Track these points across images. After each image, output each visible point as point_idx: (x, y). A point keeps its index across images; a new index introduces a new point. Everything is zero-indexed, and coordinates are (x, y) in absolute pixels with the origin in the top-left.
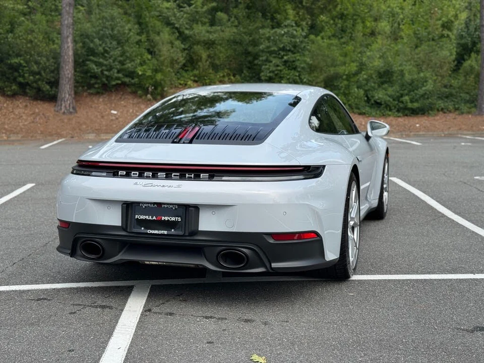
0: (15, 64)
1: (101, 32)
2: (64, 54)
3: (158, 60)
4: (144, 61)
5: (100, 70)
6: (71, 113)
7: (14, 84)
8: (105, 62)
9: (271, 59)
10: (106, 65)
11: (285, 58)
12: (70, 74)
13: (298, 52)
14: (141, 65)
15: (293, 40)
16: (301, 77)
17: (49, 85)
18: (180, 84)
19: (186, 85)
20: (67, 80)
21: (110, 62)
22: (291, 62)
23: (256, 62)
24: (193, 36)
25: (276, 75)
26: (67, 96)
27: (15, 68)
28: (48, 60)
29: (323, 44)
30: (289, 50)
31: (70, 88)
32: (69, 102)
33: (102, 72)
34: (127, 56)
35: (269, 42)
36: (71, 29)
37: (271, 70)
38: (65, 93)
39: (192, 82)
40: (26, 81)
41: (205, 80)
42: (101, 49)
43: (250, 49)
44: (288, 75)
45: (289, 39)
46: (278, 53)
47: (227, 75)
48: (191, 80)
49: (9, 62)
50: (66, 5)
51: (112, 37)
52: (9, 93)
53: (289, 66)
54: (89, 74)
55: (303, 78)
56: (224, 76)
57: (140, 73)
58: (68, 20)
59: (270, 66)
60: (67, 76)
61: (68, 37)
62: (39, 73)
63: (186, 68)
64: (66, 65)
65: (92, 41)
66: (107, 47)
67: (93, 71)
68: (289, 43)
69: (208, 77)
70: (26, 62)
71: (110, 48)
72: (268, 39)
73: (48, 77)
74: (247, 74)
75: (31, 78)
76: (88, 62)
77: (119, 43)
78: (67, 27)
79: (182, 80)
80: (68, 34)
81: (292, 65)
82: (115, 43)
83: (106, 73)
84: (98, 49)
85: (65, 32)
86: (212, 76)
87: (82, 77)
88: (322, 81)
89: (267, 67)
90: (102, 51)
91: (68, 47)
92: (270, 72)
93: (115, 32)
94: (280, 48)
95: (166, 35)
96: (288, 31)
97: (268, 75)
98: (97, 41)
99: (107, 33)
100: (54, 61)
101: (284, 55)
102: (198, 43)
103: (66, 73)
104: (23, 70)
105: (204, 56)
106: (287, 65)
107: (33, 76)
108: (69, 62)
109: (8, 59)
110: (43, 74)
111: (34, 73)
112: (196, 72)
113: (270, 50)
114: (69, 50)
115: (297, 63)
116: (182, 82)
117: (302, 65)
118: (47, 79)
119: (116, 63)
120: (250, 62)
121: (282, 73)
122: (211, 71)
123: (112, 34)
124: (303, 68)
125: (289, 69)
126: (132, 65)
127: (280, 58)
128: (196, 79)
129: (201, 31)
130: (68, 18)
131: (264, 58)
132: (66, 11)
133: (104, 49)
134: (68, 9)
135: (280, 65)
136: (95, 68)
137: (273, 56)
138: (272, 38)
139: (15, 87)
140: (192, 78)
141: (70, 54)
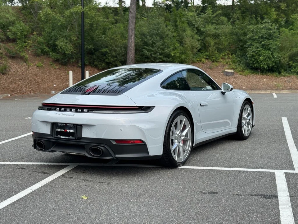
0: (104, 52)
1: (152, 32)
2: (129, 45)
3: (183, 47)
4: (176, 48)
5: (150, 54)
7: (103, 63)
8: (153, 49)
9: (254, 44)
10: (153, 51)
11: (263, 43)
12: (132, 57)
13: (272, 39)
14: (173, 50)
15: (269, 31)
16: (273, 54)
17: (121, 63)
18: (197, 61)
19: (201, 61)
20: (131, 60)
21: (155, 49)
22: (267, 45)
23: (245, 46)
24: (206, 32)
25: (257, 54)
27: (104, 54)
28: (121, 49)
29: (289, 33)
30: (266, 38)
33: (151, 55)
34: (166, 45)
35: (253, 33)
36: (133, 31)
37: (253, 50)
39: (205, 59)
40: (110, 61)
41: (213, 58)
42: (151, 42)
43: (241, 38)
44: (264, 53)
45: (266, 31)
46: (258, 40)
47: (227, 54)
48: (204, 58)
49: (101, 51)
50: (131, 18)
51: (158, 35)
52: (101, 68)
53: (265, 48)
54: (144, 57)
55: (274, 55)
56: (225, 55)
57: (173, 55)
58: (132, 26)
59: (253, 48)
60: (131, 58)
61: (132, 36)
62: (116, 57)
63: (202, 51)
64: (130, 51)
65: (146, 37)
66: (155, 40)
67: (146, 55)
68: (265, 33)
69: (215, 56)
70: (110, 51)
71: (156, 41)
72: (253, 31)
73: (121, 59)
74: (240, 53)
75: (112, 59)
76: (143, 50)
77: (162, 38)
78: (131, 30)
79: (198, 58)
80: (132, 34)
81: (267, 47)
82: (158, 38)
83: (153, 55)
84: (149, 42)
85: (130, 33)
86: (217, 55)
88: (287, 57)
89: (251, 48)
90: (151, 43)
91: (132, 41)
92: (253, 52)
93: (159, 32)
94: (260, 37)
95: (189, 32)
96: (266, 26)
97: (251, 54)
98: (148, 37)
99: (155, 32)
100: (125, 49)
101: (262, 41)
102: (209, 35)
103: (130, 56)
104: (108, 55)
105: (212, 43)
106: (264, 47)
107: (113, 58)
108: (132, 50)
109: (101, 49)
110: (118, 57)
111: (113, 57)
112: (207, 53)
113: (253, 38)
114: (132, 43)
115: (271, 46)
116: (199, 60)
117: (274, 47)
118: (121, 60)
119: (159, 49)
120: (242, 46)
121: (260, 52)
122: (216, 52)
123: (157, 33)
124: (275, 49)
125: (265, 50)
126: (168, 51)
127: (259, 43)
128: (207, 57)
129: (211, 28)
131: (249, 43)
132: (131, 21)
133: (152, 42)
134: (132, 20)
135: (260, 47)
136: (147, 53)
137: (255, 42)
138: (255, 31)
139: (103, 65)
140: (205, 57)
141: (133, 45)
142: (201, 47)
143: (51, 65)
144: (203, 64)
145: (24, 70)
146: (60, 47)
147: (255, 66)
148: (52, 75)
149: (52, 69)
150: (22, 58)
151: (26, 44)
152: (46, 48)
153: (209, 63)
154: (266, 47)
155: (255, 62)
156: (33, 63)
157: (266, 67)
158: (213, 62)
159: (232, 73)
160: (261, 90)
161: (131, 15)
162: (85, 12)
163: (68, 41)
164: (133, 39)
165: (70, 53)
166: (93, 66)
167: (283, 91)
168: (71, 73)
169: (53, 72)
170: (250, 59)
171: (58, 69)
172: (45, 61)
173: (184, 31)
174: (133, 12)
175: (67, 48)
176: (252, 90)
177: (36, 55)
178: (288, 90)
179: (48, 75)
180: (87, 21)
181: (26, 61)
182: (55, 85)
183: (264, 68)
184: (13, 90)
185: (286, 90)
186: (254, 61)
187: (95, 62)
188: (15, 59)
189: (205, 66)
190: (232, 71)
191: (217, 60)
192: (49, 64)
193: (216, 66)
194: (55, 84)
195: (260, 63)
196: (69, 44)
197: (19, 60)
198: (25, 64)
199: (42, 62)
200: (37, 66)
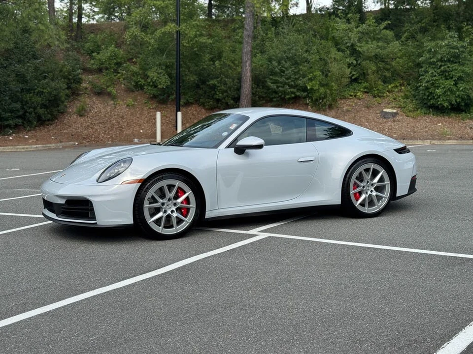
0: (211, 85)
1: (280, 55)
2: (243, 75)
4: (314, 78)
5: (276, 86)
8: (280, 80)
9: (429, 70)
10: (281, 83)
11: (442, 68)
12: (248, 91)
13: (458, 62)
14: (311, 80)
15: (452, 50)
16: (457, 85)
18: (351, 96)
19: (356, 96)
20: (245, 96)
21: (283, 80)
24: (363, 53)
25: (433, 84)
27: (214, 87)
28: (233, 80)
30: (448, 61)
31: (247, 102)
33: (278, 87)
34: (300, 74)
35: (430, 54)
36: (249, 56)
37: (427, 80)
39: (362, 93)
41: (374, 91)
44: (443, 84)
45: (448, 50)
46: (436, 64)
47: (400, 85)
49: (208, 83)
50: (246, 37)
51: (289, 59)
53: (446, 76)
54: (270, 91)
55: (459, 87)
56: (396, 87)
57: (309, 88)
59: (427, 76)
61: (246, 62)
62: (226, 91)
63: (359, 81)
64: (244, 84)
69: (377, 88)
71: (285, 68)
72: (430, 51)
73: (233, 94)
77: (296, 63)
78: (246, 54)
79: (352, 92)
80: (247, 59)
81: (449, 75)
82: (289, 63)
84: (275, 70)
85: (244, 58)
86: (381, 87)
87: (266, 93)
89: (424, 77)
90: (279, 71)
91: (247, 69)
92: (426, 82)
94: (438, 59)
96: (449, 43)
97: (424, 85)
98: (274, 63)
99: (285, 55)
100: (238, 81)
101: (441, 66)
102: (367, 58)
103: (244, 90)
104: (217, 89)
106: (444, 75)
107: (222, 94)
108: (247, 81)
110: (229, 92)
111: (223, 92)
112: (365, 84)
113: (429, 61)
114: (247, 72)
115: (454, 73)
117: (459, 75)
118: (232, 96)
121: (437, 82)
122: (380, 83)
123: (289, 56)
125: (445, 79)
126: (302, 82)
127: (438, 69)
128: (365, 90)
129: (369, 48)
130: (247, 47)
131: (424, 69)
132: (246, 41)
133: (280, 69)
134: (247, 39)
135: (437, 75)
136: (272, 85)
137: (432, 66)
138: (433, 50)
139: (211, 103)
140: (362, 90)
141: (248, 75)
142: (358, 75)
143: (146, 103)
144: (358, 101)
145: (109, 110)
146: (151, 79)
147: (431, 103)
148: (143, 117)
149: (145, 109)
150: (109, 94)
151: (119, 75)
152: (141, 80)
153: (368, 98)
154: (447, 74)
155: (429, 98)
156: (123, 100)
157: (446, 104)
158: (375, 97)
159: (392, 113)
160: (417, 140)
161: (246, 33)
162: (181, 32)
163: (162, 71)
164: (248, 67)
165: (165, 87)
166: (201, 105)
167: (449, 141)
168: (158, 115)
169: (146, 113)
170: (423, 92)
171: (153, 109)
172: (139, 97)
173: (328, 52)
174: (248, 28)
175: (160, 81)
176: (404, 139)
177: (129, 90)
178: (457, 140)
179: (138, 118)
180: (184, 43)
181: (114, 98)
182: (141, 131)
183: (444, 106)
184: (85, 137)
185: (454, 139)
186: (428, 96)
187: (201, 98)
188: (102, 96)
189: (362, 103)
190: (395, 111)
191: (380, 94)
192: (144, 101)
193: (378, 103)
194: (142, 129)
195: (437, 98)
196: (164, 75)
197: (106, 97)
198: (112, 102)
199: (135, 100)
200: (128, 105)
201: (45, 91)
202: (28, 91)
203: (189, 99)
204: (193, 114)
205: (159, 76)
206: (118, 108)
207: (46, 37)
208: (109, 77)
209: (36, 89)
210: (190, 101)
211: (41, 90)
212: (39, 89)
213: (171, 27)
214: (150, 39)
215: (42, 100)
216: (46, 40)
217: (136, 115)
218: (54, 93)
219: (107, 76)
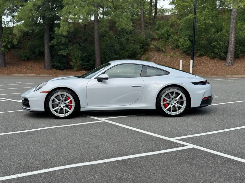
2: (230, 40)
6: (230, 65)
20: (230, 51)
26: (229, 58)
27: (214, 46)
28: (225, 43)
31: (231, 55)
32: (230, 61)
38: (229, 57)
49: (211, 44)
50: (232, 19)
58: (232, 25)
61: (232, 33)
62: (220, 49)
64: (230, 45)
70: (217, 44)
78: (232, 28)
85: (231, 31)
100: (227, 43)
103: (230, 48)
104: (216, 48)
108: (232, 43)
110: (222, 49)
111: (218, 49)
114: (232, 38)
118: (223, 51)
132: (232, 21)
134: (233, 20)
139: (213, 55)
141: (232, 40)
143: (180, 55)
145: (161, 59)
149: (179, 58)
151: (169, 41)
156: (169, 54)
161: (232, 17)
162: (196, 18)
163: (187, 38)
164: (232, 35)
165: (188, 47)
166: (208, 56)
168: (181, 61)
171: (183, 58)
172: (177, 52)
174: (234, 14)
175: (185, 44)
177: (173, 49)
179: (174, 63)
181: (164, 52)
188: (159, 52)
196: (187, 40)
197: (161, 52)
198: (163, 55)
199: (174, 53)
200: (170, 56)
201: (130, 49)
202: (123, 50)
203: (201, 53)
204: (203, 61)
205: (185, 41)
206: (165, 58)
207: (123, 25)
208: (163, 42)
209: (126, 49)
210: (202, 54)
211: (129, 49)
212: (128, 49)
213: (191, 16)
214: (181, 22)
215: (129, 54)
216: (123, 26)
217: (174, 61)
218: (134, 50)
219: (162, 42)
